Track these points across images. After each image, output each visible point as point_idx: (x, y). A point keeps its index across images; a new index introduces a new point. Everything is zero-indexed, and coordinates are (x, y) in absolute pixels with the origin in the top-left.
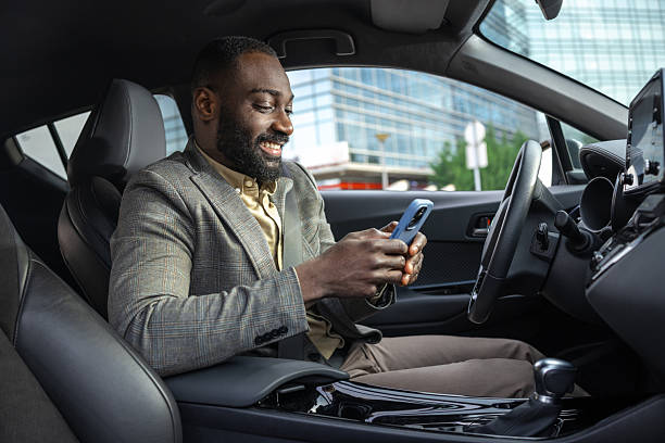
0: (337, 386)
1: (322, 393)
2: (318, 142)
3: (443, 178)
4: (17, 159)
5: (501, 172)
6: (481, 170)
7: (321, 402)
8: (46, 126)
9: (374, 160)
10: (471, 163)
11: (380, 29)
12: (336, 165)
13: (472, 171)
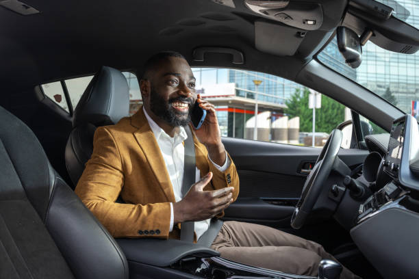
0: (214, 259)
1: (205, 262)
2: (217, 82)
3: (293, 112)
4: (41, 98)
5: (330, 111)
6: (317, 110)
7: (203, 267)
8: (60, 82)
9: (251, 96)
10: (311, 105)
11: (258, 51)
12: (227, 96)
13: (312, 109)
